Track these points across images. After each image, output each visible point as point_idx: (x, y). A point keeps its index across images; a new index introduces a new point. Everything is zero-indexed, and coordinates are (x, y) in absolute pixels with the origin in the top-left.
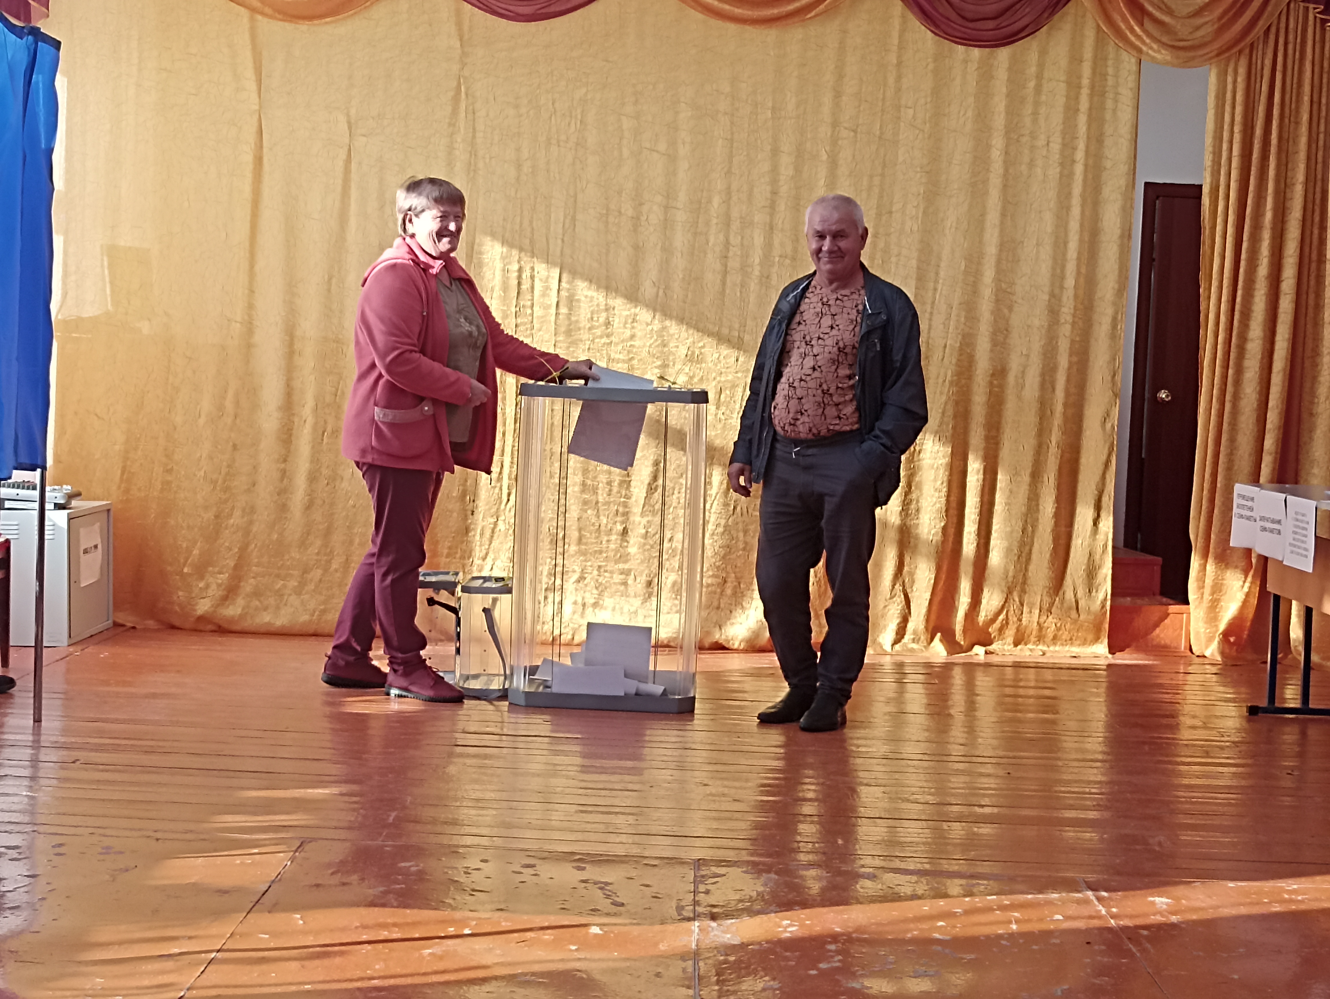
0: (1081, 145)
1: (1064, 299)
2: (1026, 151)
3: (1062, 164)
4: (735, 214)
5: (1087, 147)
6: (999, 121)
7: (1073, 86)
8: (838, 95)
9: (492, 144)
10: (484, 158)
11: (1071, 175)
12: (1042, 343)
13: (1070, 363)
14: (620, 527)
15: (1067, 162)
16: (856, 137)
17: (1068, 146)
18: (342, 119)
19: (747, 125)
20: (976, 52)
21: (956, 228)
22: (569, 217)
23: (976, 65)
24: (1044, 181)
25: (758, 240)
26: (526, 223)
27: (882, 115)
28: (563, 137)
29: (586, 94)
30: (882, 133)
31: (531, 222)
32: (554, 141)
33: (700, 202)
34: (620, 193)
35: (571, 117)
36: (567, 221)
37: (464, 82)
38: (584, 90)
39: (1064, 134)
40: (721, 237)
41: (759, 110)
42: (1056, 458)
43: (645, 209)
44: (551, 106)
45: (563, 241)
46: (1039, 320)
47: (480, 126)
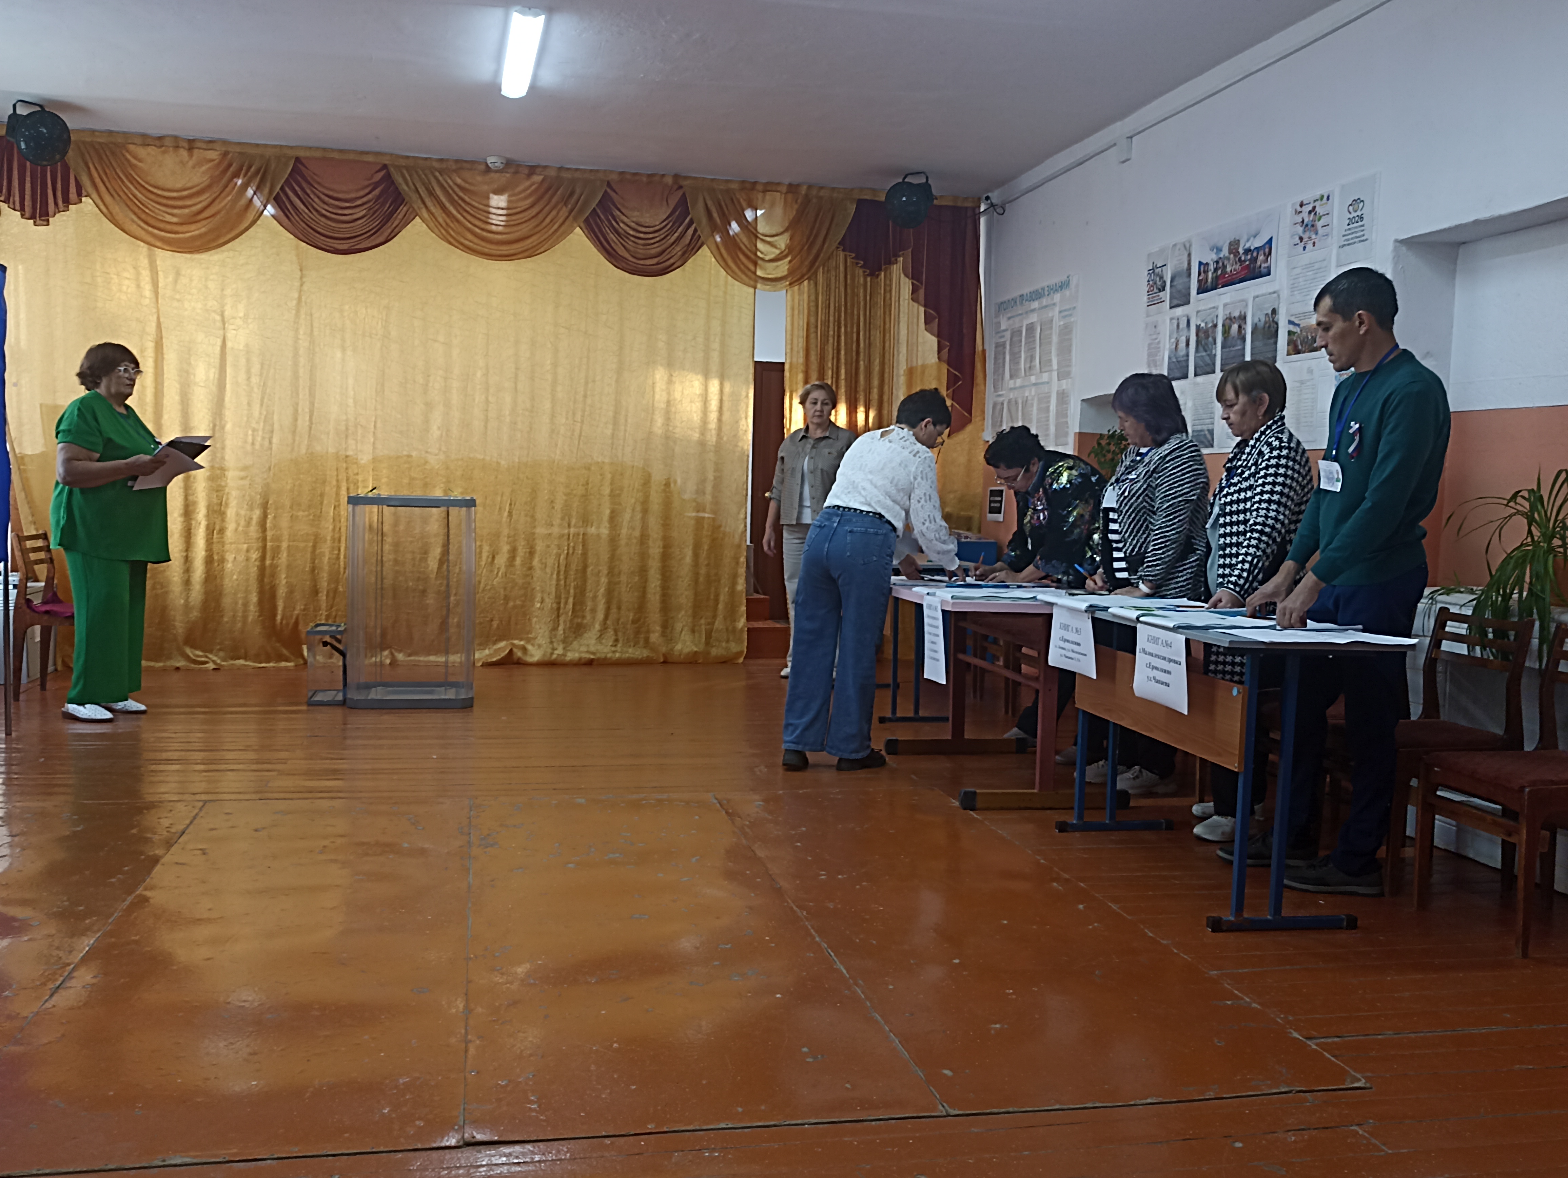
0: (717, 339)
1: (709, 436)
2: (681, 343)
3: (704, 351)
4: (492, 382)
5: (722, 341)
7: (711, 302)
8: (557, 306)
9: (324, 336)
11: (711, 358)
12: (696, 464)
15: (708, 350)
16: (569, 333)
17: (708, 341)
18: (218, 318)
19: (498, 325)
24: (693, 362)
25: (508, 399)
27: (586, 319)
28: (374, 331)
29: (388, 303)
30: (586, 331)
32: (367, 335)
33: (468, 375)
34: (414, 368)
35: (379, 318)
37: (304, 295)
39: (705, 332)
40: (483, 397)
41: (505, 315)
42: (708, 537)
43: (431, 379)
46: (693, 449)
47: (315, 324)
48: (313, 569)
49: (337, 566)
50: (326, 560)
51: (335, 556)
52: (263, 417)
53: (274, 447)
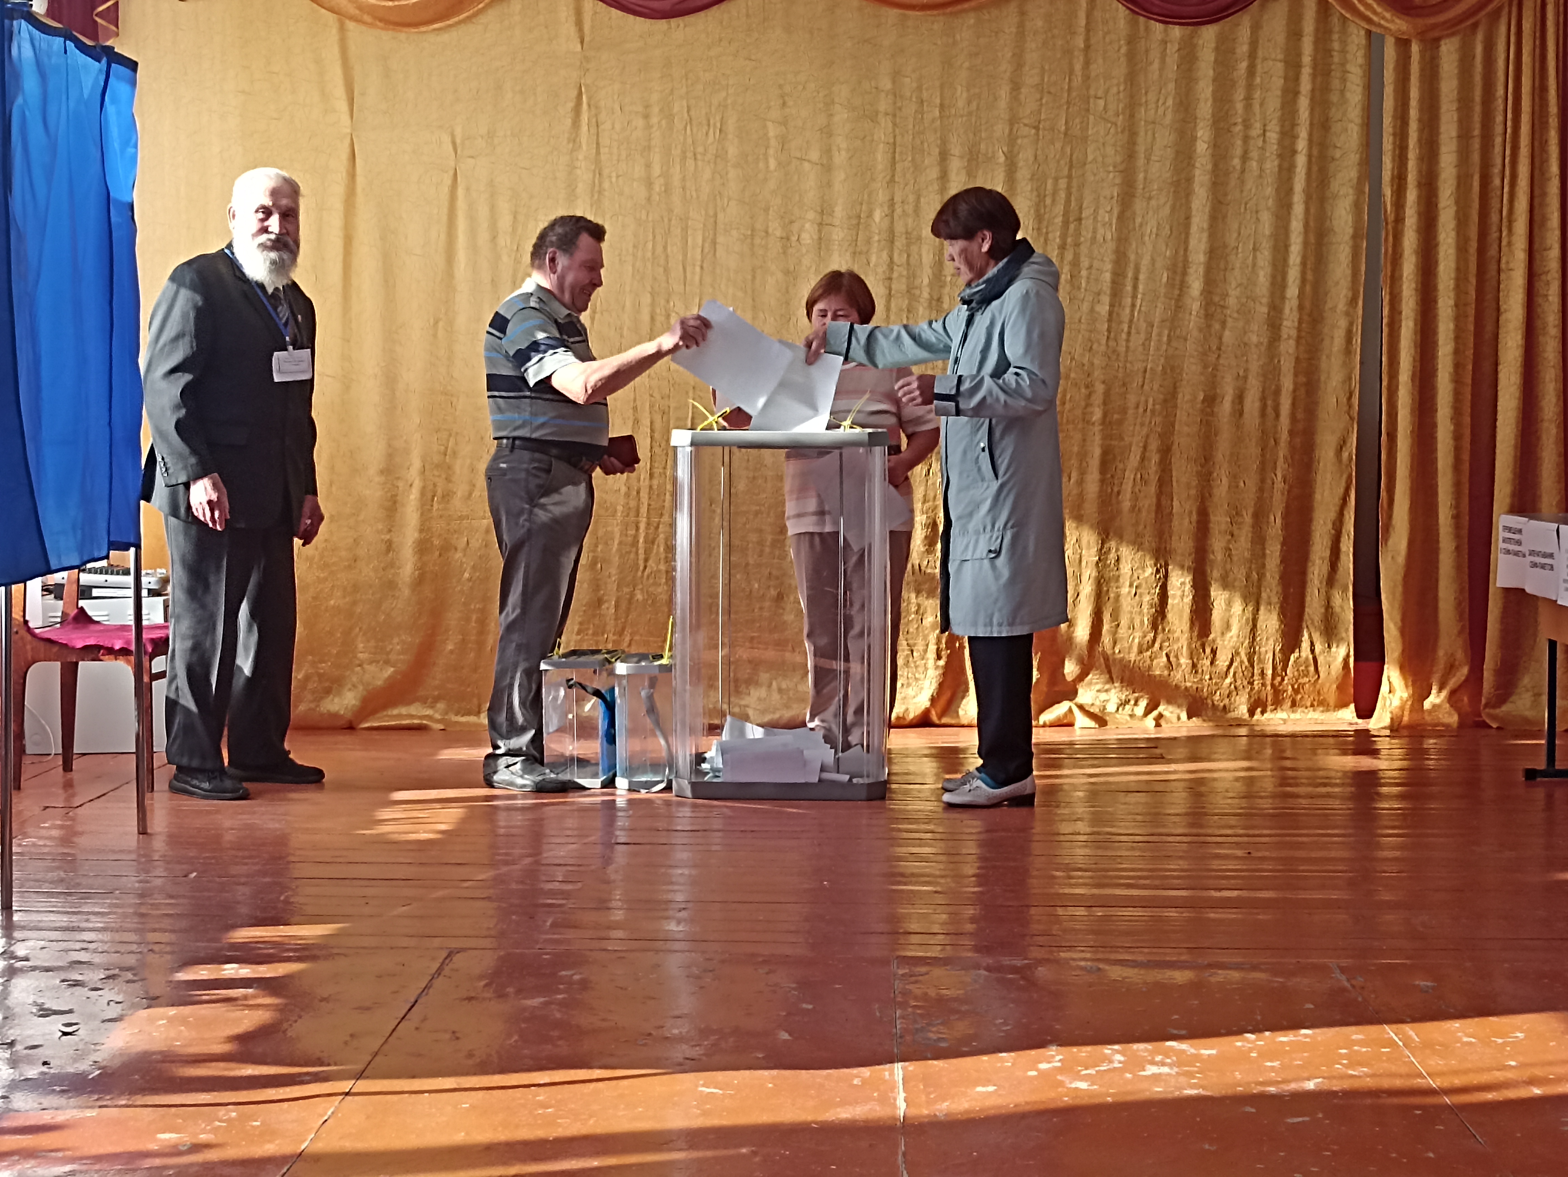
0: (1303, 134)
1: (1287, 311)
2: (1239, 142)
3: (1280, 156)
4: (899, 228)
5: (1310, 135)
6: (1205, 109)
7: (1293, 65)
8: (1016, 87)
9: (618, 161)
10: (610, 177)
11: (1292, 168)
12: (1261, 363)
13: (1295, 384)
14: (773, 592)
15: (1287, 154)
16: (1037, 134)
17: (1288, 135)
18: (447, 139)
19: (911, 127)
20: (1176, 32)
21: (1157, 235)
22: (709, 241)
23: (1176, 47)
24: (1260, 176)
25: (927, 257)
26: (659, 249)
27: (1068, 108)
28: (700, 149)
29: (725, 99)
30: (1067, 129)
31: (665, 248)
32: (689, 155)
33: (859, 217)
34: (766, 210)
35: (709, 125)
36: (707, 245)
37: (587, 91)
38: (724, 94)
39: (1282, 120)
41: (925, 108)
42: (1283, 494)
43: (795, 227)
44: (686, 115)
45: (702, 267)
46: (1257, 335)
47: (605, 141)
48: (594, 562)
50: (614, 546)
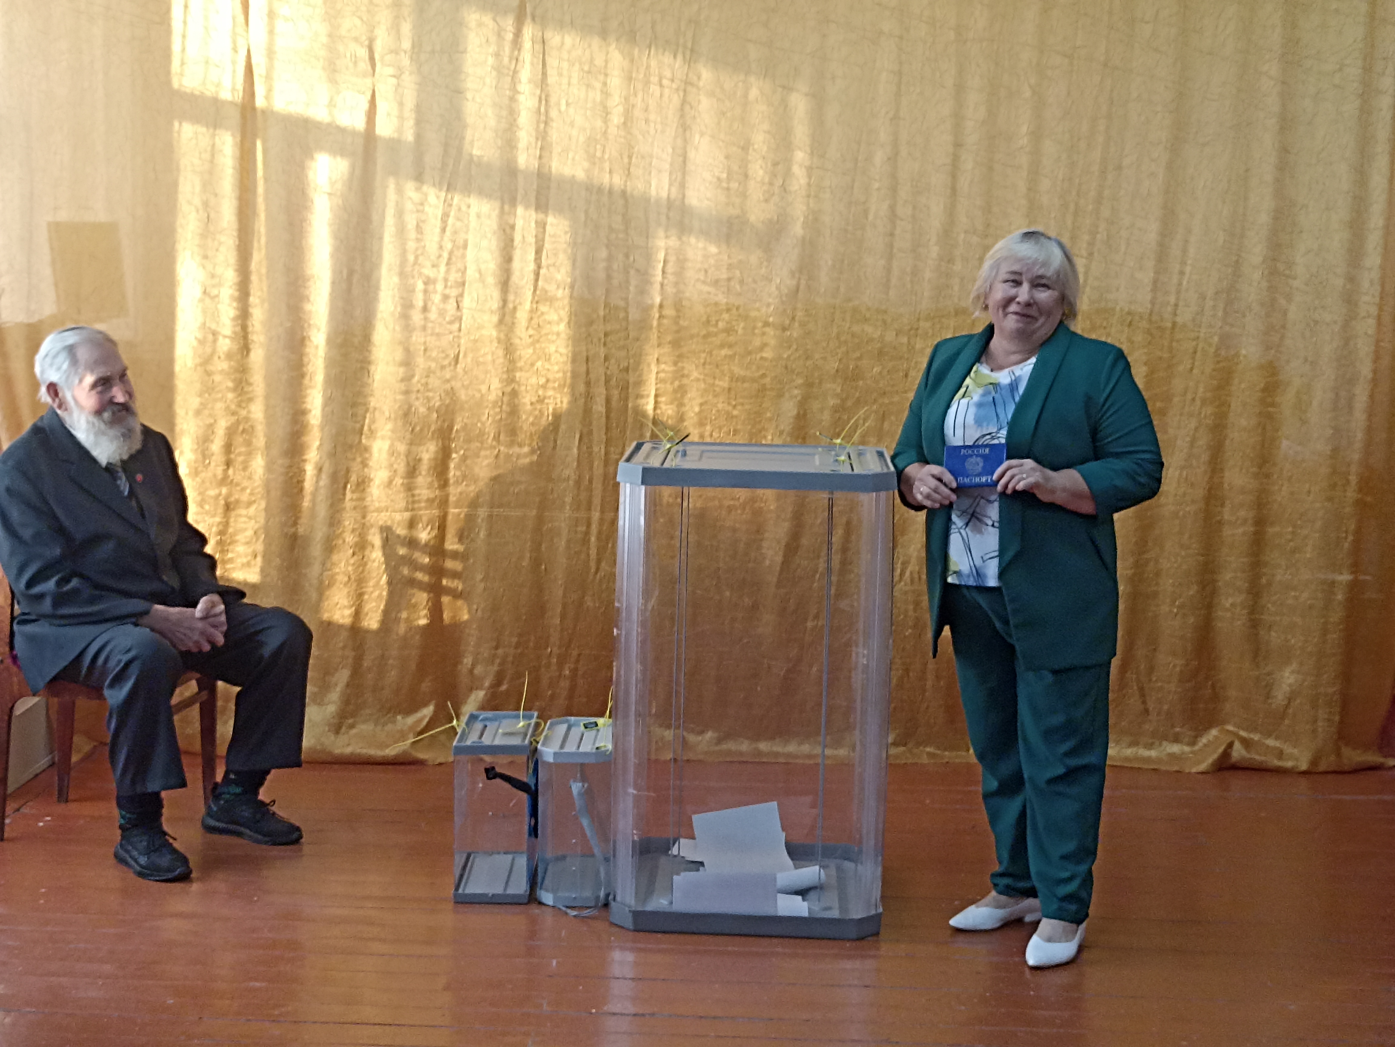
1: (1366, 283)
2: (1311, 79)
3: (1361, 96)
4: (904, 175)
6: (1272, 38)
8: (1047, 7)
9: (569, 85)
12: (1334, 345)
15: (1368, 93)
16: (1071, 64)
17: (1371, 71)
18: (363, 53)
19: (920, 52)
21: (1212, 188)
22: (677, 184)
24: (1336, 121)
25: (937, 209)
26: (617, 193)
27: (1109, 33)
29: (698, 12)
30: (1108, 59)
31: (624, 192)
33: (856, 160)
36: (674, 189)
38: (695, 7)
39: (1364, 53)
41: (938, 30)
43: (780, 170)
45: (668, 217)
46: (1330, 312)
47: (553, 60)
48: (536, 562)
49: (583, 556)
50: (562, 543)
51: (580, 536)
52: (445, 255)
53: (466, 313)
